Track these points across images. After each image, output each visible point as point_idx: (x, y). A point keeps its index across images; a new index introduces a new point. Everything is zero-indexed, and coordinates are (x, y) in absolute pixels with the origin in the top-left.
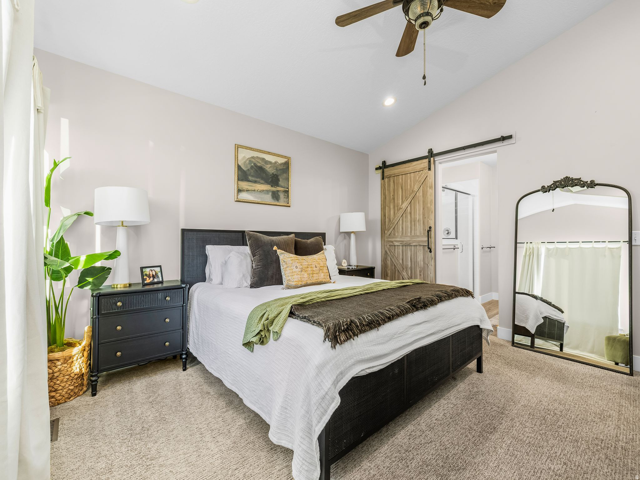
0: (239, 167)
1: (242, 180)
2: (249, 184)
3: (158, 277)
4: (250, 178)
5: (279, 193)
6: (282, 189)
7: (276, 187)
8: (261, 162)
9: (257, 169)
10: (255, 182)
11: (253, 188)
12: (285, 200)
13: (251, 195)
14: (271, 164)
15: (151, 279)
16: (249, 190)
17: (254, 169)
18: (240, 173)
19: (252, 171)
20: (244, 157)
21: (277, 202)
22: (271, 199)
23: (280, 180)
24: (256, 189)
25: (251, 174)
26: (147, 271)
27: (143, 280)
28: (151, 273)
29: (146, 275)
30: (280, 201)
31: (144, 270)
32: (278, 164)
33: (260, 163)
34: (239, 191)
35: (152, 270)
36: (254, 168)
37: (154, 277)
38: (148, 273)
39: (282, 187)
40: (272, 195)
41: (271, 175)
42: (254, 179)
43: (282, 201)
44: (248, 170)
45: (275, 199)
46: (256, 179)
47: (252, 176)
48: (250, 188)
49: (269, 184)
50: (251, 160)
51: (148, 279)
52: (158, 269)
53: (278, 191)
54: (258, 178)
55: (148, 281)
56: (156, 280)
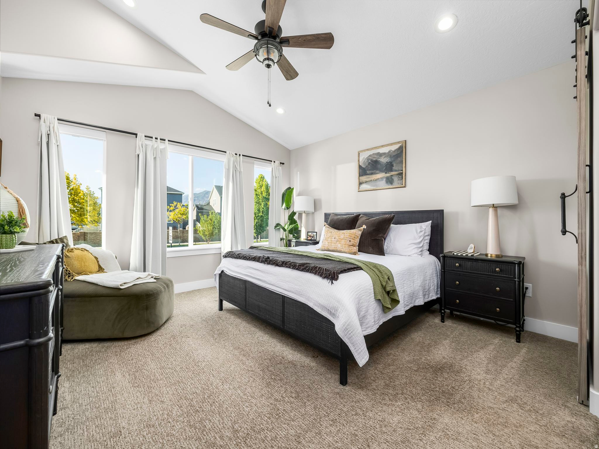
0: (360, 167)
1: (362, 175)
2: (367, 177)
3: (314, 237)
4: (368, 172)
5: (392, 177)
6: (396, 173)
7: (389, 173)
8: (376, 156)
9: (373, 164)
10: (372, 174)
11: (370, 179)
12: (399, 182)
13: (369, 185)
14: (385, 155)
15: (311, 238)
16: (367, 182)
17: (371, 165)
18: (361, 171)
19: (369, 166)
20: (364, 158)
21: (391, 185)
22: (385, 184)
23: (394, 165)
24: (372, 179)
25: (369, 169)
26: (310, 234)
27: (308, 238)
28: (311, 235)
29: (309, 236)
30: (393, 184)
31: (308, 233)
32: (392, 152)
33: (375, 158)
34: (360, 184)
35: (312, 234)
36: (371, 163)
37: (312, 237)
38: (310, 235)
39: (396, 171)
40: (386, 181)
41: (385, 164)
42: (371, 172)
43: (396, 184)
44: (367, 166)
45: (389, 183)
46: (372, 172)
47: (370, 170)
48: (368, 180)
49: (383, 172)
50: (368, 158)
51: (309, 237)
52: (315, 234)
53: (392, 176)
54: (374, 170)
55: (309, 238)
56: (313, 239)
